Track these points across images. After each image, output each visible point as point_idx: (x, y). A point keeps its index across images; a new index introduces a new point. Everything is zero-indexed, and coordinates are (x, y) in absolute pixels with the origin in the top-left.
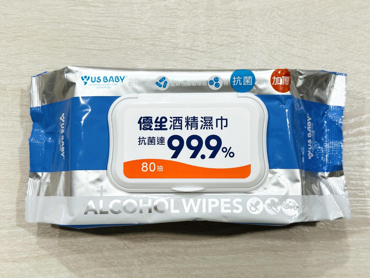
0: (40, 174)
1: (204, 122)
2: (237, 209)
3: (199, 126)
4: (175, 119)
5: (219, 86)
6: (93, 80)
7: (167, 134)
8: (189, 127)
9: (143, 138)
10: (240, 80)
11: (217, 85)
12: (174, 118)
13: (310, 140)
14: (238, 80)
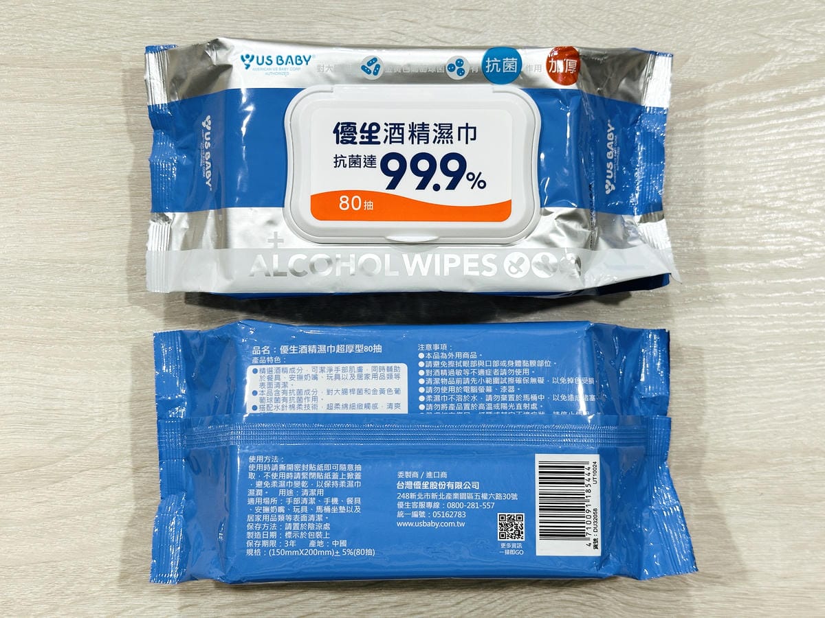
0: (169, 215)
1: (439, 131)
2: (489, 269)
3: (431, 138)
4: (393, 126)
5: (463, 74)
6: (260, 61)
7: (379, 151)
8: (416, 140)
9: (342, 157)
10: (497, 64)
11: (461, 72)
12: (390, 124)
13: (611, 163)
14: (494, 64)
